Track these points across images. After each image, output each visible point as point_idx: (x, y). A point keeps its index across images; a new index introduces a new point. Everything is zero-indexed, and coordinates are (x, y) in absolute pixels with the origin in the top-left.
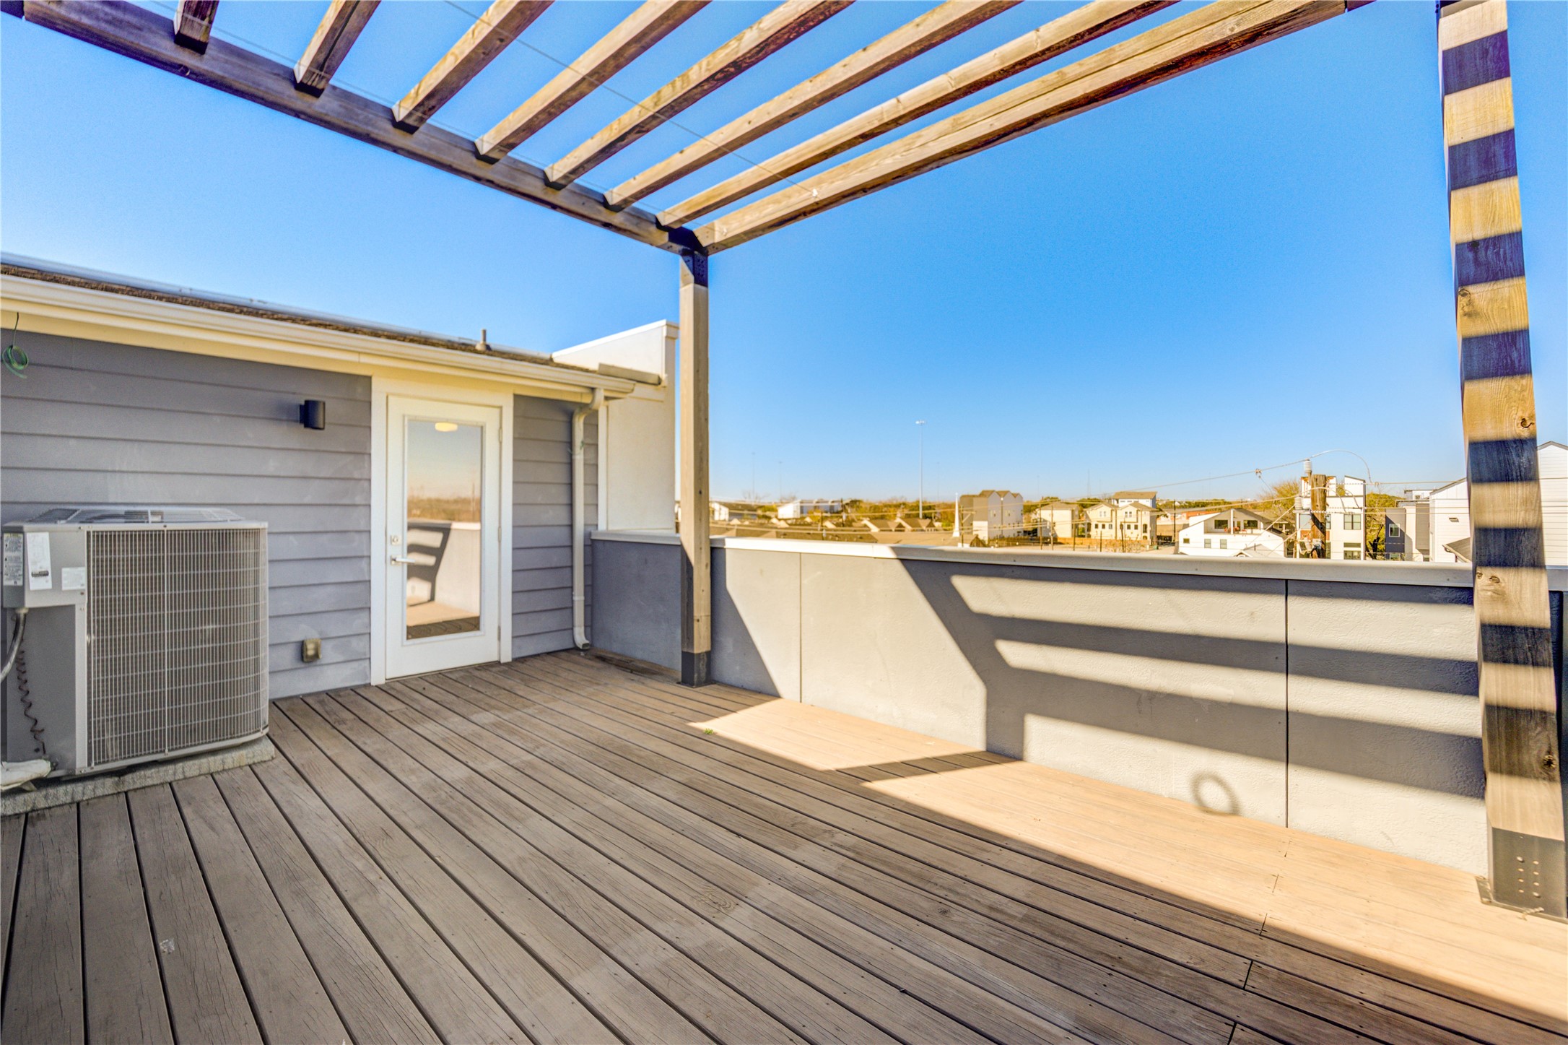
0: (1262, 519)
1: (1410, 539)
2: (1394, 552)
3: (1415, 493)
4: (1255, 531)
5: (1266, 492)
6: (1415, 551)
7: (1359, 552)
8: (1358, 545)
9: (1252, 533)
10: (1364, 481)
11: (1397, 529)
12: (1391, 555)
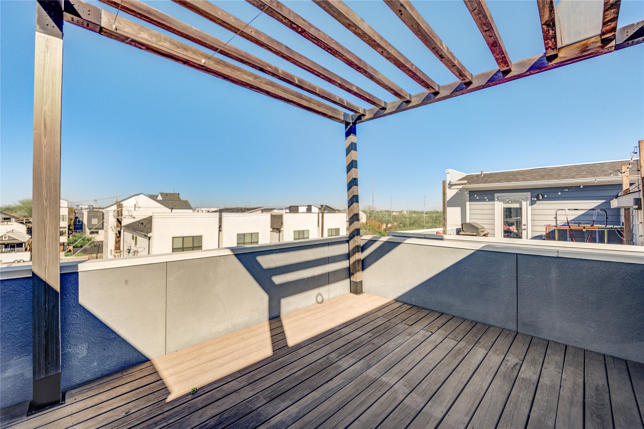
0: (14, 217)
1: (85, 225)
2: (79, 229)
3: (80, 206)
4: (9, 223)
5: (15, 204)
6: (87, 229)
7: (65, 231)
8: (65, 228)
9: (7, 224)
10: (68, 201)
11: (80, 221)
12: (78, 231)
